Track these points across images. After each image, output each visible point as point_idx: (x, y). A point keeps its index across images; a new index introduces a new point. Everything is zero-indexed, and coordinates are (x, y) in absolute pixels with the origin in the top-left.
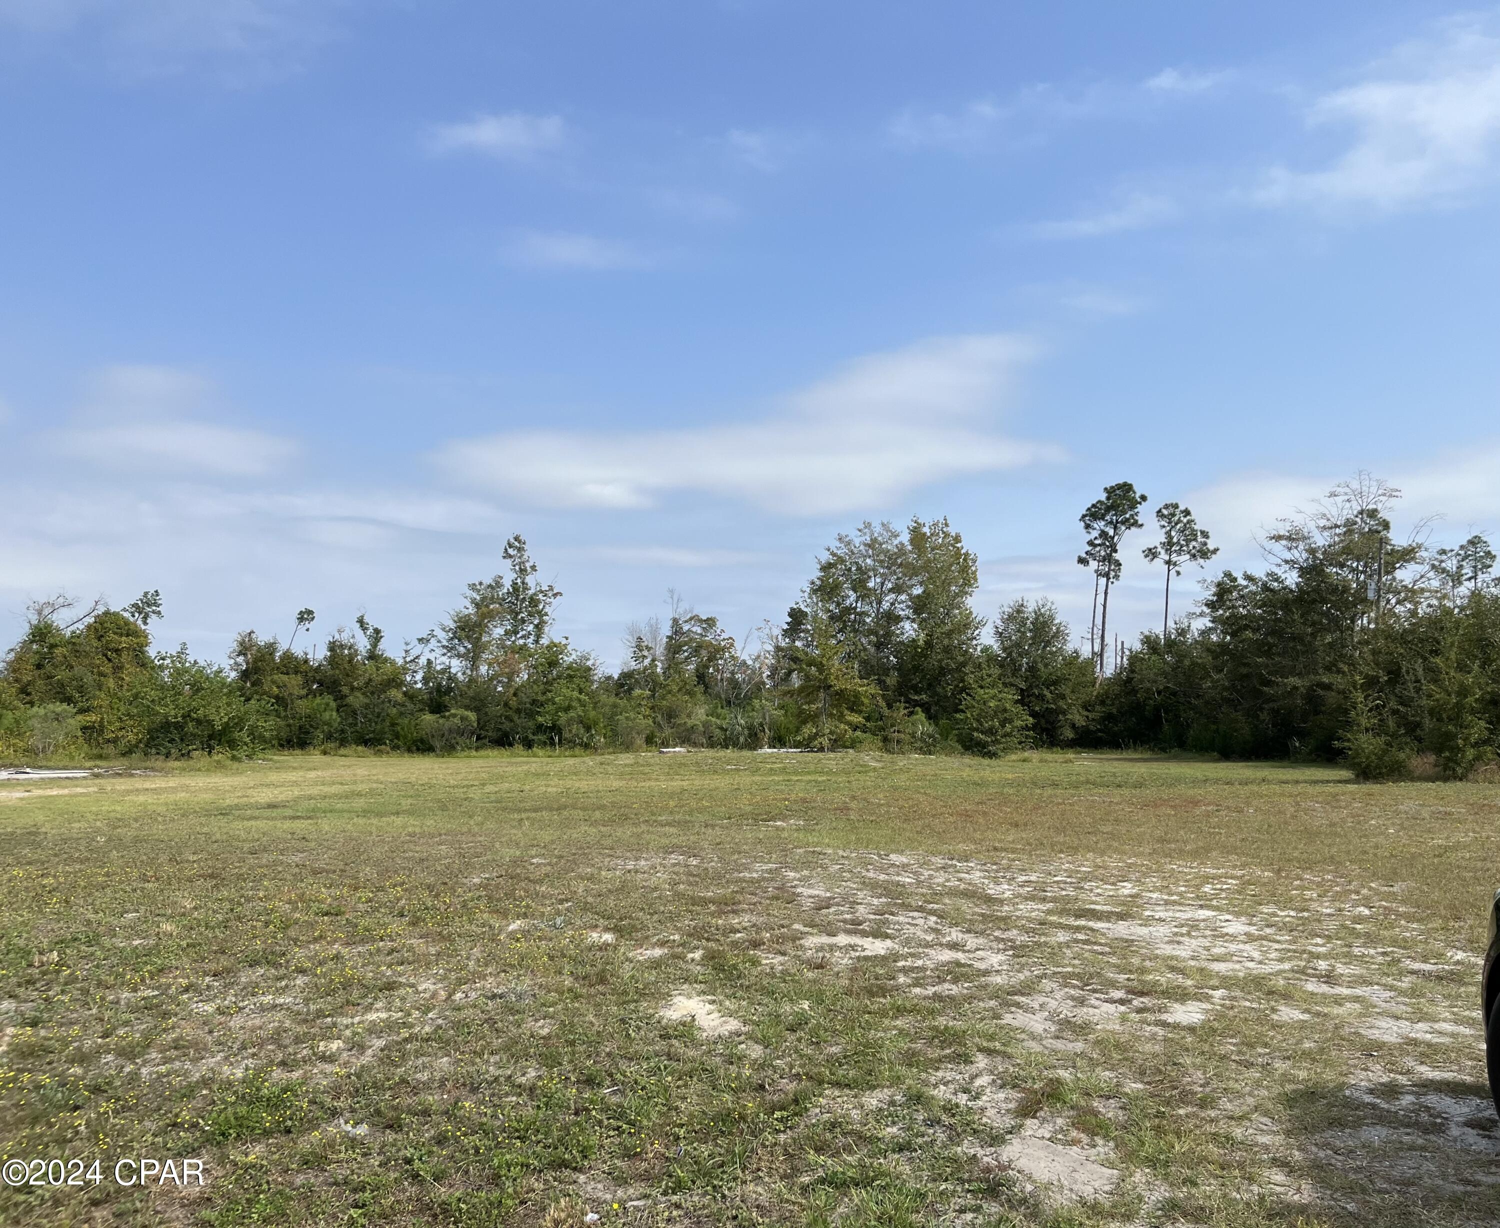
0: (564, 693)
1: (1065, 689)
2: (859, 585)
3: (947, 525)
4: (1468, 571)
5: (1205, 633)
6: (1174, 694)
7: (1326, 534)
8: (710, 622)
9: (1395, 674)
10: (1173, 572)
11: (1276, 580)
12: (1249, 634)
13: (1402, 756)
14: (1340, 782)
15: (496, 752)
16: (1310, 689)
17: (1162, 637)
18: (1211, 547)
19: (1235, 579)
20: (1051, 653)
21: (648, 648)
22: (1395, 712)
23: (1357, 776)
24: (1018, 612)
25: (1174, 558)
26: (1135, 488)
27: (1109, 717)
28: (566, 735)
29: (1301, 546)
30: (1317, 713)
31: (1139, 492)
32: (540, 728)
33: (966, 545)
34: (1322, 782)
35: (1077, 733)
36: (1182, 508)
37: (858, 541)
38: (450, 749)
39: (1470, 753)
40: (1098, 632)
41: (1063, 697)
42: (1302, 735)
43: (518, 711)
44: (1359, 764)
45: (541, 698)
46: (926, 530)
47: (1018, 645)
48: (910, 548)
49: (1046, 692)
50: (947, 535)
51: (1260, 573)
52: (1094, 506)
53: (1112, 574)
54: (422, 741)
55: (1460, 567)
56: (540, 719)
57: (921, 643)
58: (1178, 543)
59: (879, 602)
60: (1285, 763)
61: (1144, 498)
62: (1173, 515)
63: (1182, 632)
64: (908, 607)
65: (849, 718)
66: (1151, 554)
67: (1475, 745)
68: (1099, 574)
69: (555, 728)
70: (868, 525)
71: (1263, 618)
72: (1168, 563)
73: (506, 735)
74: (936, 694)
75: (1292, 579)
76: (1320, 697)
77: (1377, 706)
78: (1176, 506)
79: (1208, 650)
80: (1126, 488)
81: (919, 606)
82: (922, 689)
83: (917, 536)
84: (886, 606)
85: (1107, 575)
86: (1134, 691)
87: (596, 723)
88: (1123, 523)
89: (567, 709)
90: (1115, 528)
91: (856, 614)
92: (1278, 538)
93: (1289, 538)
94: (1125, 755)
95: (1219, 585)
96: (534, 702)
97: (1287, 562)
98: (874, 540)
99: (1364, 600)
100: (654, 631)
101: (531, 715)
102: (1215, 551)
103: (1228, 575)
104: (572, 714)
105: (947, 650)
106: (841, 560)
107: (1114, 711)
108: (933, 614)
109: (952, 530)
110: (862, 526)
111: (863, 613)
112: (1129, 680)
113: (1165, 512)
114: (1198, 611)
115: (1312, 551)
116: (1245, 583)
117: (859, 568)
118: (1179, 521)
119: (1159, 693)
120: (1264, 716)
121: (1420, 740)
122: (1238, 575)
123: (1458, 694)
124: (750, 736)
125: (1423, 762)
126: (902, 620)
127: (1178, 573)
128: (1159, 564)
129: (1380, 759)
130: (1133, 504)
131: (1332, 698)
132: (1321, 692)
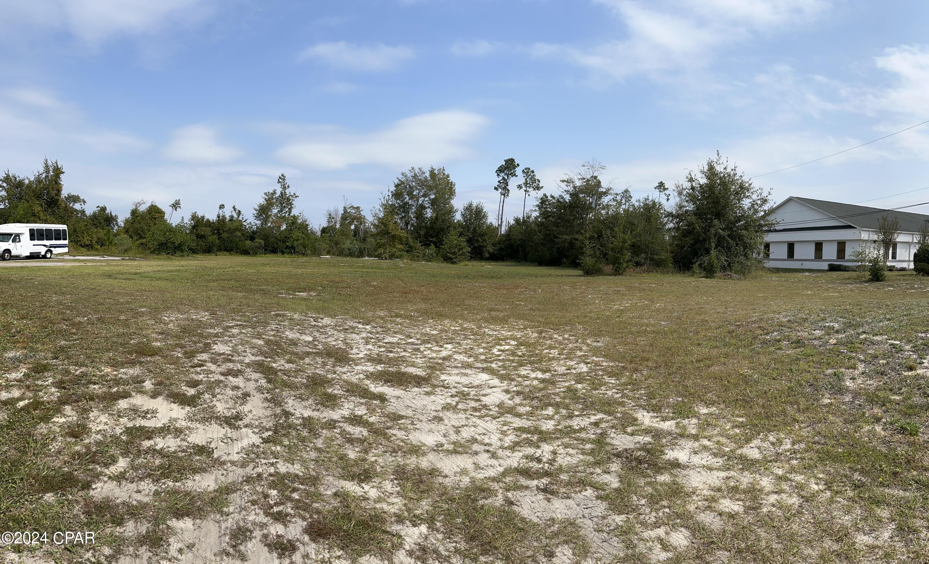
0: (296, 234)
1: (486, 238)
2: (410, 194)
3: (444, 170)
4: (623, 201)
5: (536, 218)
6: (524, 241)
7: (581, 181)
8: (358, 208)
9: (600, 236)
10: (527, 195)
11: (562, 198)
12: (551, 218)
13: (601, 266)
14: (578, 276)
15: (271, 255)
16: (571, 240)
17: (521, 219)
18: (541, 186)
19: (547, 197)
20: (482, 223)
21: (333, 218)
22: (599, 249)
23: (584, 274)
24: (470, 206)
25: (528, 189)
26: (515, 161)
27: (501, 249)
28: (297, 250)
29: (571, 185)
30: (572, 249)
31: (517, 162)
32: (287, 247)
33: (452, 179)
34: (571, 276)
35: (490, 255)
36: (531, 170)
37: (409, 175)
38: (255, 254)
39: (625, 265)
40: (500, 217)
41: (485, 241)
42: (567, 257)
43: (280, 240)
44: (585, 269)
45: (288, 236)
46: (436, 172)
47: (470, 220)
48: (429, 178)
49: (480, 239)
50: (444, 174)
51: (556, 195)
52: (500, 167)
53: (506, 194)
54: (246, 251)
55: (621, 200)
56: (287, 244)
57: (434, 218)
58: (529, 183)
59: (418, 201)
60: (560, 268)
61: (518, 165)
62: (528, 172)
63: (529, 217)
64: (429, 203)
65: (397, 246)
66: (520, 187)
67: (627, 262)
68: (501, 194)
69: (293, 247)
70: (413, 168)
71: (556, 213)
72: (526, 191)
73: (275, 249)
74: (439, 238)
75: (567, 198)
76: (573, 243)
77: (593, 246)
78: (529, 169)
79: (536, 224)
80: (512, 160)
81: (433, 202)
82: (434, 236)
83: (432, 173)
84: (420, 202)
85: (504, 195)
86: (510, 239)
87: (308, 246)
88: (510, 174)
89: (297, 240)
90: (508, 176)
91: (409, 205)
92: (563, 181)
93: (567, 182)
94: (505, 263)
95: (541, 199)
96: (286, 237)
97: (566, 191)
98: (415, 175)
99: (591, 208)
100: (336, 211)
101: (284, 242)
102: (542, 187)
103: (545, 195)
104: (299, 242)
105: (443, 221)
106: (403, 183)
107: (503, 247)
108: (438, 206)
109: (446, 173)
110: (411, 169)
111: (411, 205)
112: (509, 235)
113: (525, 171)
114: (534, 209)
115: (575, 187)
116: (551, 199)
117: (410, 186)
118: (530, 175)
119: (519, 240)
120: (555, 250)
121: (607, 259)
122: (548, 195)
123: (622, 242)
124: (360, 252)
125: (608, 268)
126: (426, 208)
127: (529, 195)
128: (522, 191)
129: (593, 267)
130: (514, 167)
131: (578, 244)
132: (574, 241)
